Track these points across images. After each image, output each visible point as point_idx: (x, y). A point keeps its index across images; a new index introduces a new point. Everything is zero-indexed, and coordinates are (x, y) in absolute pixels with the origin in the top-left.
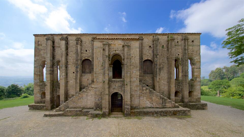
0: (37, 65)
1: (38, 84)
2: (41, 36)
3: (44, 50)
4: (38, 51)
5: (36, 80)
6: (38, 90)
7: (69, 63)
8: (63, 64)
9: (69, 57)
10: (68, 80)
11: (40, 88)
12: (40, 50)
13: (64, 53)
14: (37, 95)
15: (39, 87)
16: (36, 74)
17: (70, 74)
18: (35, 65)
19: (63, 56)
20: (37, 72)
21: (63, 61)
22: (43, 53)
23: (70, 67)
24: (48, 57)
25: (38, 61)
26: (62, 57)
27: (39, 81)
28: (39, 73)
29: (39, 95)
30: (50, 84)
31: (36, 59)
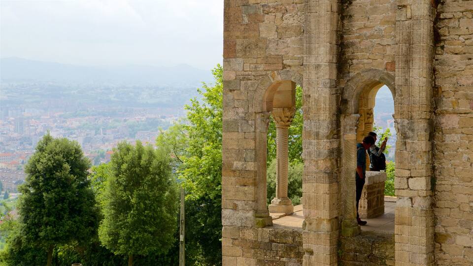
0: (241, 110)
1: (249, 235)
3: (279, 15)
4: (246, 20)
5: (235, 207)
7: (447, 104)
8: (415, 115)
9: (445, 56)
10: (440, 229)
11: (259, 261)
12: (256, 14)
13: (423, 31)
15: (255, 255)
17: (455, 181)
19: (416, 56)
20: (239, 155)
21: (416, 90)
22: (273, 36)
23: (453, 130)
24: (318, 67)
25: (246, 88)
26: (408, 61)
27: (250, 214)
28: (251, 166)
30: (328, 247)
31: (232, 76)
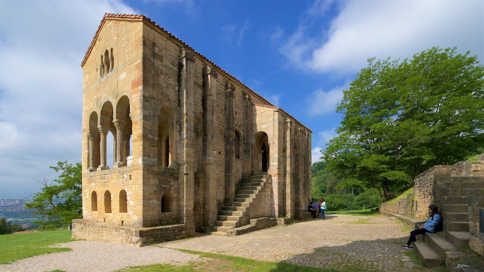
0: (151, 112)
1: (155, 169)
2: (160, 33)
3: (167, 77)
5: (149, 156)
6: (154, 186)
11: (159, 181)
12: (157, 72)
14: (151, 201)
15: (158, 178)
16: (149, 139)
18: (147, 113)
20: (151, 132)
22: (164, 85)
25: (154, 103)
27: (156, 160)
28: (156, 137)
29: (155, 201)
31: (147, 95)
